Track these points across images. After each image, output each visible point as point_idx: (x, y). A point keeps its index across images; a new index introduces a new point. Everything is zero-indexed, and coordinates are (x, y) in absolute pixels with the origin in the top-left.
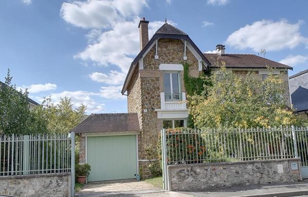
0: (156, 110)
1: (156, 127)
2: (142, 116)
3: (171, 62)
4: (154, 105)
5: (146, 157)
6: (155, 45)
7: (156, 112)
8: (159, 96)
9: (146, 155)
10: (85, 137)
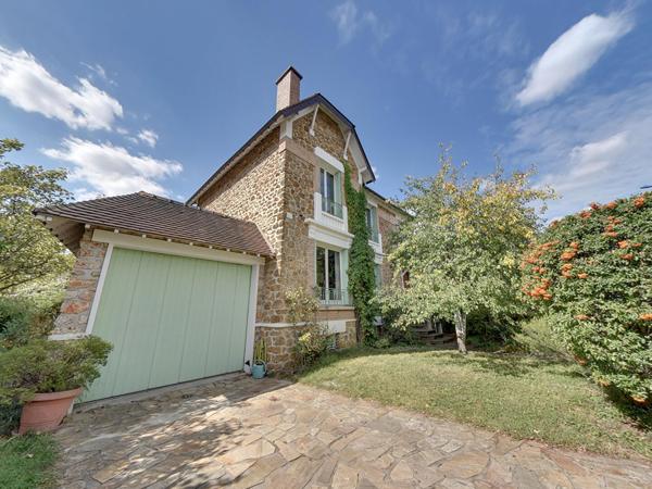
0: (306, 220)
1: (305, 254)
2: (283, 224)
3: (330, 151)
4: (303, 209)
5: (285, 316)
6: (311, 115)
7: (307, 225)
8: (312, 197)
9: (284, 312)
10: (106, 246)
